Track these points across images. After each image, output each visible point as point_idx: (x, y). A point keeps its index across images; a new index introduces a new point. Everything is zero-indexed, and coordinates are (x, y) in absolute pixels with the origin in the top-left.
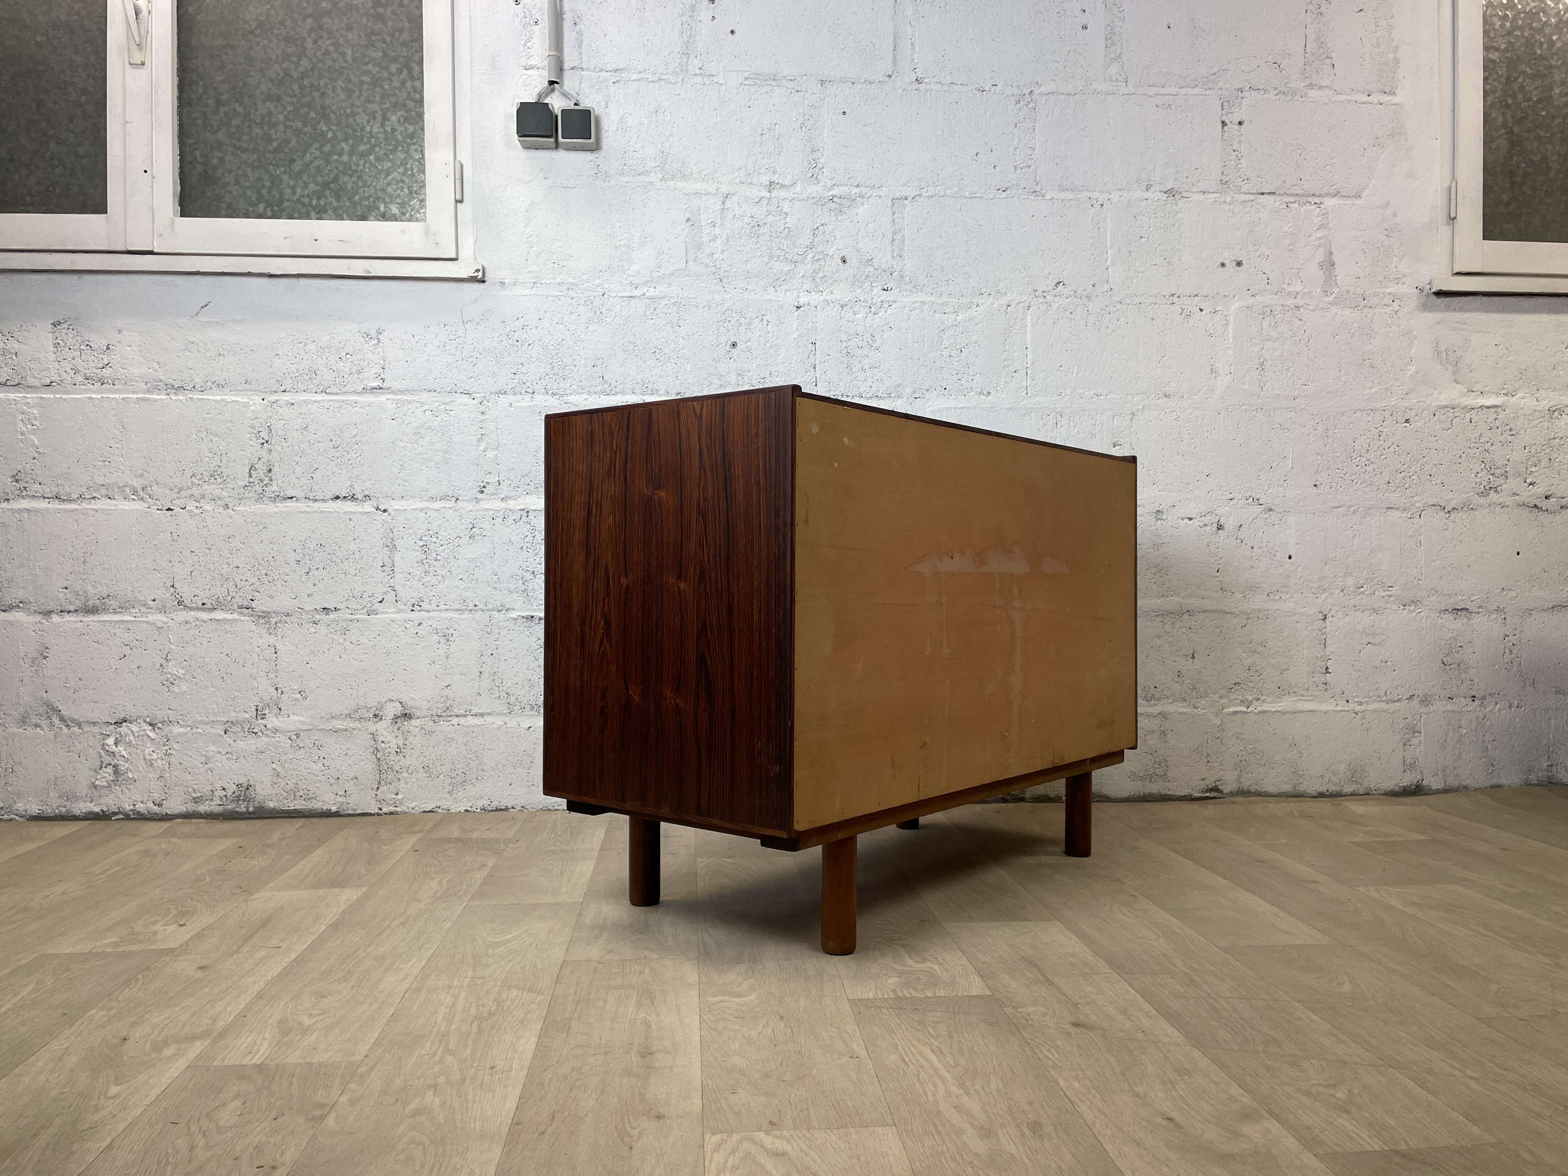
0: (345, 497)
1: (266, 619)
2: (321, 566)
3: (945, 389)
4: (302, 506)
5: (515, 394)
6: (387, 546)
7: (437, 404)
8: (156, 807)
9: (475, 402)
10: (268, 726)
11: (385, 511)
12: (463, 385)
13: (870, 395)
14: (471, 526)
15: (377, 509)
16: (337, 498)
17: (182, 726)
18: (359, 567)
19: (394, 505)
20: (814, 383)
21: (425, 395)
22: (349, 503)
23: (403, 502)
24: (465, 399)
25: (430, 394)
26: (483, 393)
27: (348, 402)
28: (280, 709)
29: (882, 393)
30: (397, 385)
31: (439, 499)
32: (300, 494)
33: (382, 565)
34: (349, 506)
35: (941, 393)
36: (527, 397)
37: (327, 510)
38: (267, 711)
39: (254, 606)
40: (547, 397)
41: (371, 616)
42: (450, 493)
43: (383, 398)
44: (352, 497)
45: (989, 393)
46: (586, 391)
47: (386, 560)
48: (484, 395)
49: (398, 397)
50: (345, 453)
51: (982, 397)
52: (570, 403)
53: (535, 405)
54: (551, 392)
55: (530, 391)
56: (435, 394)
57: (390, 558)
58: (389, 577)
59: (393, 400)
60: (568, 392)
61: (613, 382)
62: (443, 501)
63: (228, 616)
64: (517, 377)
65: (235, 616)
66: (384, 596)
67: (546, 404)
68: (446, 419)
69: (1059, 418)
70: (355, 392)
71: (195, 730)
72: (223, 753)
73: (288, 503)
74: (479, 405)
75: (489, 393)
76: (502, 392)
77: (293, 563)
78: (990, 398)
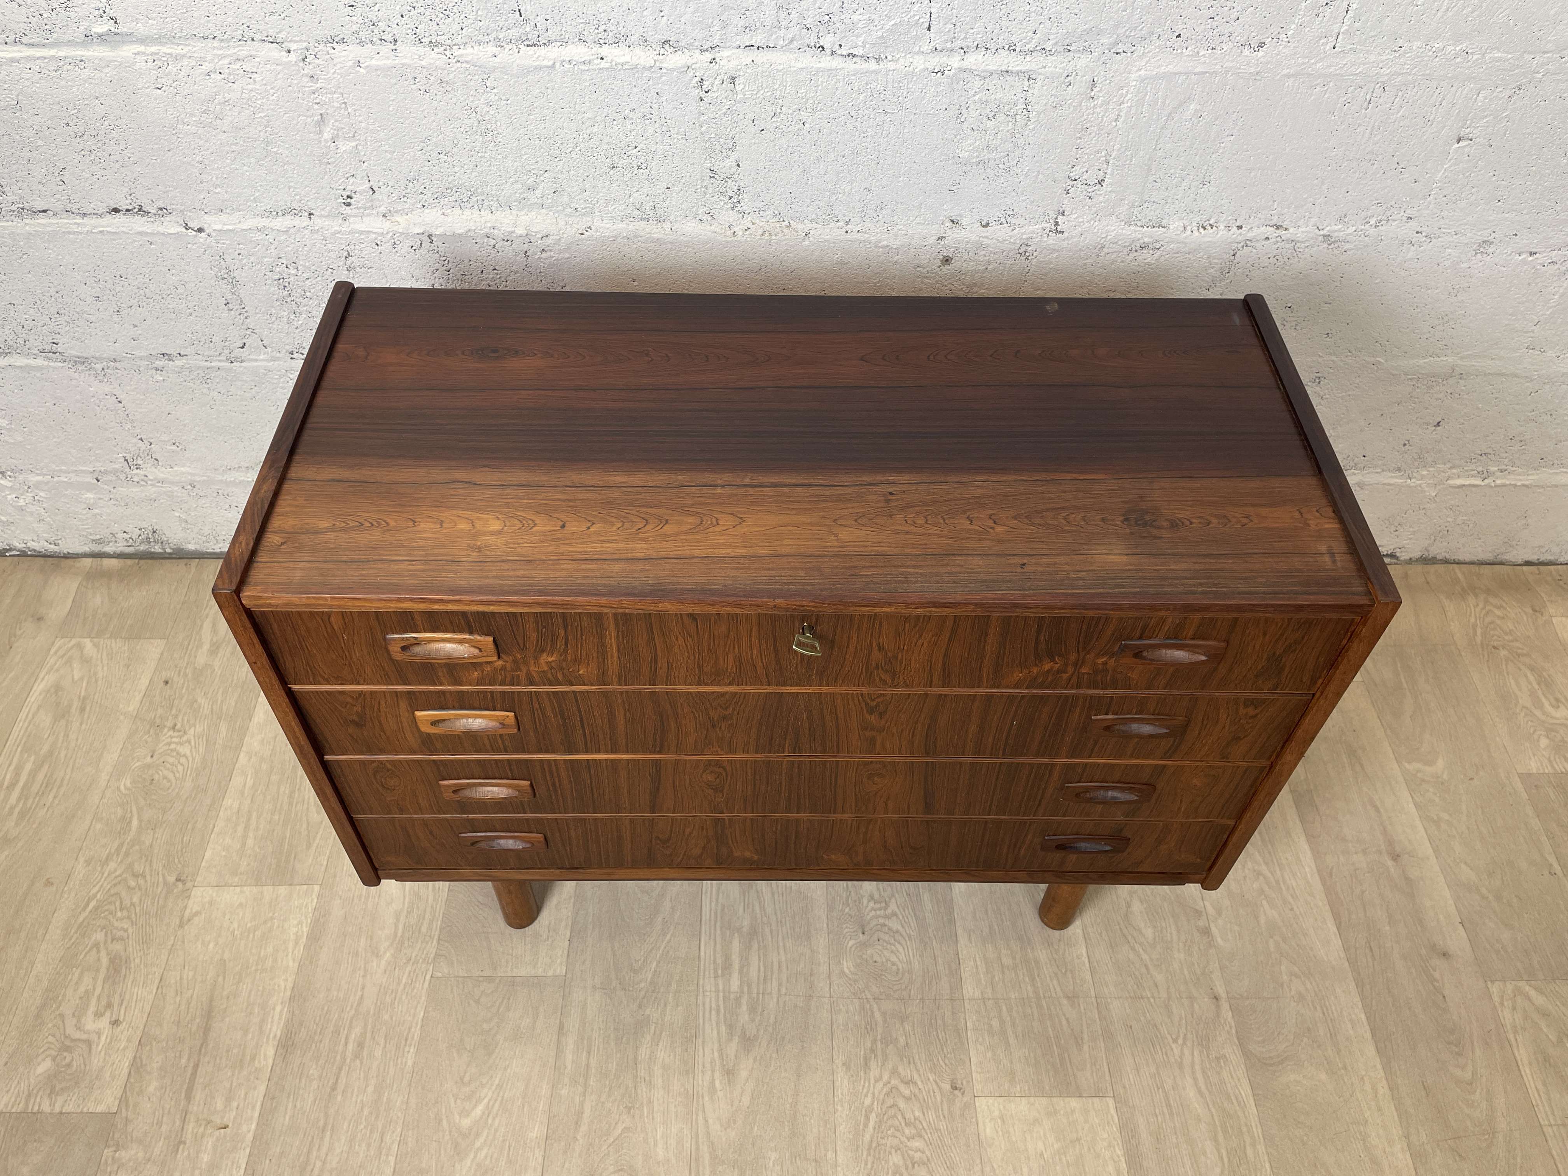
0: (128, 210)
1: (86, 364)
2: (134, 302)
3: (1179, 36)
4: (67, 223)
5: (361, 43)
6: (223, 279)
7: (226, 61)
8: (52, 546)
9: (293, 57)
10: (150, 477)
11: (200, 230)
12: (261, 28)
13: (1031, 46)
14: (345, 254)
15: (187, 227)
16: (116, 210)
17: (38, 475)
18: (191, 305)
19: (213, 223)
20: (927, 25)
21: (200, 44)
22: (137, 218)
23: (224, 217)
24: (273, 52)
25: (209, 43)
26: (301, 41)
27: (70, 60)
28: (157, 460)
29: (1056, 44)
30: (141, 29)
31: (280, 213)
32: (59, 207)
33: (225, 302)
34: (138, 223)
35: (1169, 44)
36: (386, 49)
37: (108, 229)
38: (140, 462)
39: (59, 350)
40: (422, 50)
41: (235, 363)
42: (295, 205)
43: (127, 51)
44: (140, 210)
45: (1261, 45)
46: (492, 37)
47: (229, 296)
48: (305, 44)
49: (153, 49)
50: (100, 145)
51: (1246, 52)
52: (467, 62)
53: (403, 65)
54: (427, 40)
55: (389, 38)
56: (216, 43)
57: (233, 293)
58: (242, 317)
59: (144, 54)
60: (459, 40)
61: (540, 21)
62: (287, 217)
63: (32, 362)
64: (358, 11)
65: (40, 362)
66: (244, 341)
67: (423, 63)
68: (250, 87)
69: (1378, 91)
70: (71, 43)
71: (56, 479)
72: (106, 499)
73: (42, 220)
74: (301, 64)
75: (312, 41)
76: (337, 39)
77: (90, 300)
78: (1261, 54)
